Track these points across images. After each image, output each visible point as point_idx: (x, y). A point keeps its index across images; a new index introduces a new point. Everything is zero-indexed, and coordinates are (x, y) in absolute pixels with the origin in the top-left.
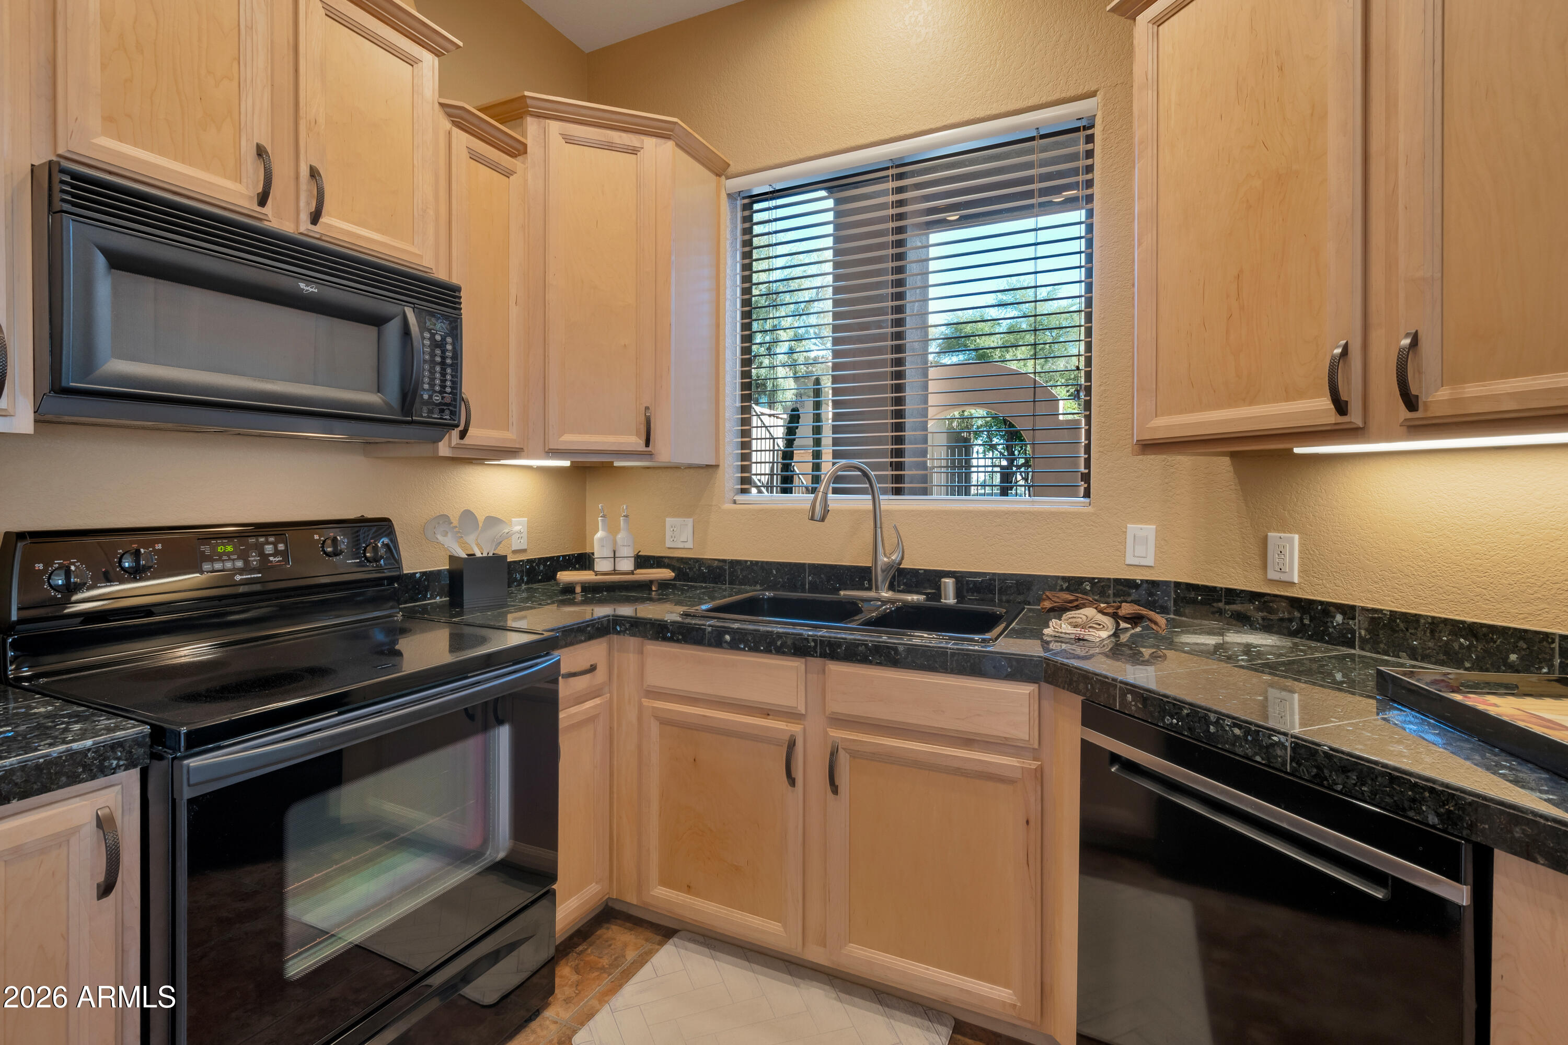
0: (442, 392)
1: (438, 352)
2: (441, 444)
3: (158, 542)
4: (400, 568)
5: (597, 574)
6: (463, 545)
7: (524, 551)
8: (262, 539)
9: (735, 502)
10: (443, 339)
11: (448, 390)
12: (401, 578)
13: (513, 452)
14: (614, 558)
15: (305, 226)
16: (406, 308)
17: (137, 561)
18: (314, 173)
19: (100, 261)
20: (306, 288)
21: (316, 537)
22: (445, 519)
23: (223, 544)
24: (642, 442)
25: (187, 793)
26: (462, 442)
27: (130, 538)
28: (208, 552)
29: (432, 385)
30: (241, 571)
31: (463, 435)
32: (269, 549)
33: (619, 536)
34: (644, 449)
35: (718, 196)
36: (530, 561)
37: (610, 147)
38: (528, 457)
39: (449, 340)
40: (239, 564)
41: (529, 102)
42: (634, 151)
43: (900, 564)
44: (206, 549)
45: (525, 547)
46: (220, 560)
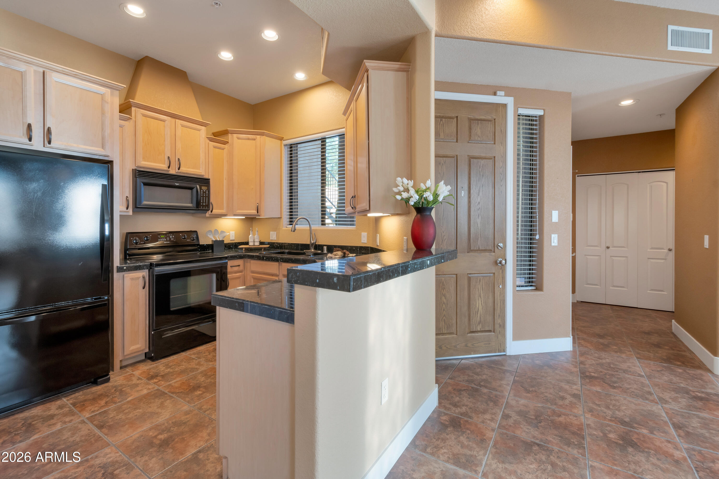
0: (205, 203)
1: (204, 194)
2: (207, 214)
3: (150, 235)
4: (199, 242)
5: (250, 246)
6: (214, 237)
7: (234, 240)
8: (170, 235)
9: (287, 227)
10: (206, 191)
11: (207, 202)
12: (199, 245)
13: (225, 215)
14: (254, 242)
15: (177, 170)
16: (197, 185)
17: (147, 238)
18: (179, 159)
19: (142, 184)
20: (177, 184)
21: (181, 235)
22: (211, 231)
23: (162, 236)
24: (256, 212)
25: (155, 274)
26: (211, 213)
27: (145, 234)
28: (159, 237)
29: (203, 201)
30: (165, 241)
31: (212, 212)
32: (171, 237)
33: (255, 236)
34: (257, 214)
35: (281, 145)
36: (236, 243)
37: (249, 139)
38: (229, 216)
39: (207, 191)
40: (165, 240)
41: (229, 131)
42: (254, 140)
43: (316, 243)
44: (159, 236)
45: (234, 239)
46: (162, 239)
